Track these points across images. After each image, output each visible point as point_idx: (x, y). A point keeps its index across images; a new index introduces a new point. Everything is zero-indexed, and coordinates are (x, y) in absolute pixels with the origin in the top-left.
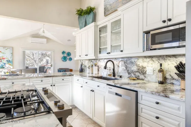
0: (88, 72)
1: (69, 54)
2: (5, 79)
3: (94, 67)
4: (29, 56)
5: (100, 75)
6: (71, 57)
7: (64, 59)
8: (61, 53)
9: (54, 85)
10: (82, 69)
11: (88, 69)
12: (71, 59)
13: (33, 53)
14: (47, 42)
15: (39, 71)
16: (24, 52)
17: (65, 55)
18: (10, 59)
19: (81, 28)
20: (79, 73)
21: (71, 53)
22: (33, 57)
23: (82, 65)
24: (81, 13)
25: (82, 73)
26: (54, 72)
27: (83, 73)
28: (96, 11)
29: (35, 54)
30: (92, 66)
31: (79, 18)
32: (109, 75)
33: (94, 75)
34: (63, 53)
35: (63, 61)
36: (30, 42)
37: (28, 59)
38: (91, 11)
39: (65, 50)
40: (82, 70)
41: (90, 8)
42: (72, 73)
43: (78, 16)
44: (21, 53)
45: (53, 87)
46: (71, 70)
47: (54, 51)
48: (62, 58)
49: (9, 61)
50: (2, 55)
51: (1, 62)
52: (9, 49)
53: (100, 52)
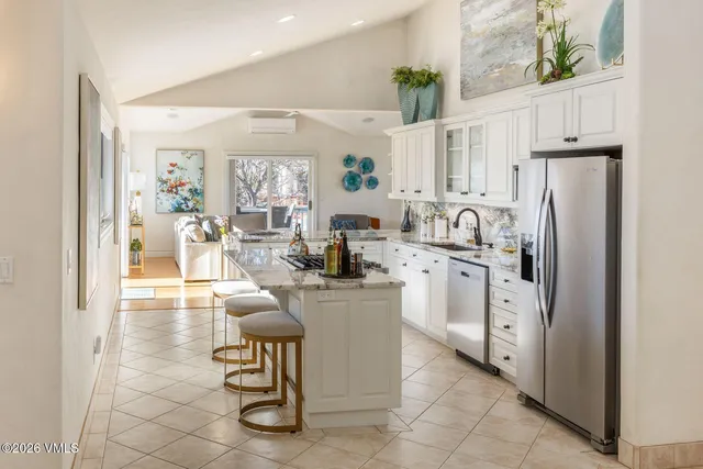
0: (422, 231)
1: (367, 165)
2: (258, 241)
3: (437, 220)
5: (451, 241)
6: (373, 174)
7: (352, 182)
8: (341, 164)
10: (408, 222)
11: (422, 224)
12: (373, 183)
14: (298, 128)
15: (273, 221)
16: (232, 163)
17: (354, 169)
18: (198, 187)
19: (406, 115)
20: (398, 233)
21: (375, 161)
23: (407, 214)
24: (406, 77)
25: (407, 234)
26: (318, 229)
27: (412, 233)
28: (445, 80)
30: (433, 218)
31: (400, 88)
32: (469, 241)
33: (437, 240)
34: (349, 160)
35: (347, 189)
36: (250, 131)
38: (430, 80)
39: (352, 152)
40: (408, 227)
42: (380, 233)
43: (397, 85)
44: (224, 167)
46: (375, 223)
47: (318, 158)
48: (343, 180)
49: (196, 190)
50: (178, 173)
51: (176, 193)
52: (195, 157)
53: (450, 187)
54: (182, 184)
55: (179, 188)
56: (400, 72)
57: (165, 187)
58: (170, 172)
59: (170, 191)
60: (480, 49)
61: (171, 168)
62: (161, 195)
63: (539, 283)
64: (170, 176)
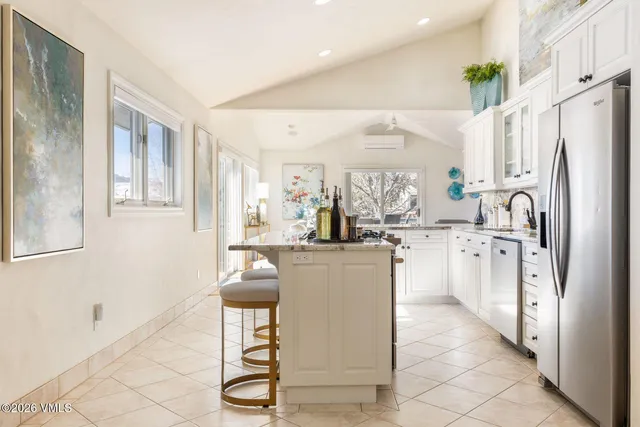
4: (360, 184)
7: (456, 191)
8: (447, 175)
9: (409, 248)
13: (370, 178)
14: (406, 143)
16: (348, 176)
17: (459, 180)
18: (319, 197)
19: (477, 112)
20: (473, 226)
22: (371, 189)
23: (480, 208)
24: (474, 74)
27: (483, 226)
29: (375, 181)
30: (497, 207)
31: (472, 87)
32: (525, 225)
34: (453, 172)
35: (452, 198)
36: (363, 147)
37: (358, 195)
38: (493, 72)
40: (481, 219)
41: (491, 67)
43: (469, 83)
44: (342, 180)
45: (408, 250)
47: (425, 170)
48: (449, 190)
50: (301, 184)
51: (300, 202)
52: (315, 171)
53: (508, 173)
54: (306, 194)
55: (302, 198)
56: (470, 70)
57: (290, 197)
58: (294, 184)
59: (294, 200)
60: (533, 32)
61: (295, 180)
62: (288, 204)
63: (551, 249)
64: (294, 187)
